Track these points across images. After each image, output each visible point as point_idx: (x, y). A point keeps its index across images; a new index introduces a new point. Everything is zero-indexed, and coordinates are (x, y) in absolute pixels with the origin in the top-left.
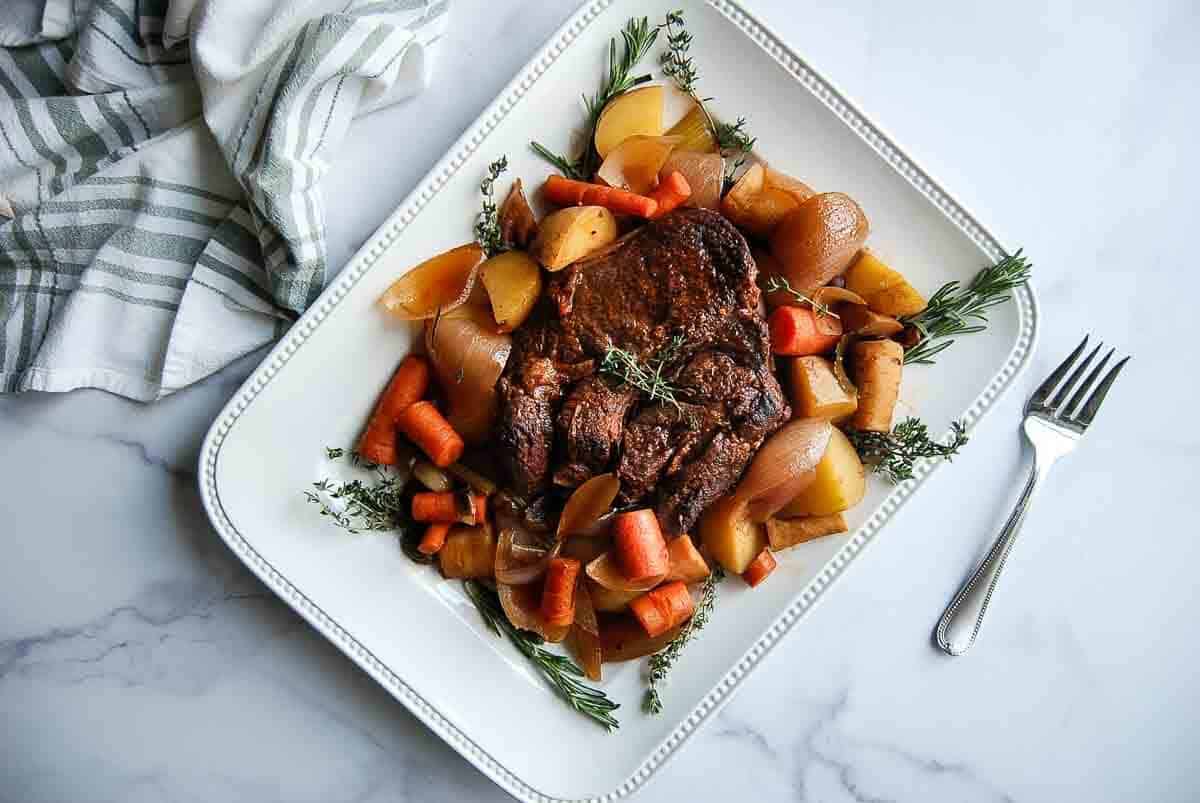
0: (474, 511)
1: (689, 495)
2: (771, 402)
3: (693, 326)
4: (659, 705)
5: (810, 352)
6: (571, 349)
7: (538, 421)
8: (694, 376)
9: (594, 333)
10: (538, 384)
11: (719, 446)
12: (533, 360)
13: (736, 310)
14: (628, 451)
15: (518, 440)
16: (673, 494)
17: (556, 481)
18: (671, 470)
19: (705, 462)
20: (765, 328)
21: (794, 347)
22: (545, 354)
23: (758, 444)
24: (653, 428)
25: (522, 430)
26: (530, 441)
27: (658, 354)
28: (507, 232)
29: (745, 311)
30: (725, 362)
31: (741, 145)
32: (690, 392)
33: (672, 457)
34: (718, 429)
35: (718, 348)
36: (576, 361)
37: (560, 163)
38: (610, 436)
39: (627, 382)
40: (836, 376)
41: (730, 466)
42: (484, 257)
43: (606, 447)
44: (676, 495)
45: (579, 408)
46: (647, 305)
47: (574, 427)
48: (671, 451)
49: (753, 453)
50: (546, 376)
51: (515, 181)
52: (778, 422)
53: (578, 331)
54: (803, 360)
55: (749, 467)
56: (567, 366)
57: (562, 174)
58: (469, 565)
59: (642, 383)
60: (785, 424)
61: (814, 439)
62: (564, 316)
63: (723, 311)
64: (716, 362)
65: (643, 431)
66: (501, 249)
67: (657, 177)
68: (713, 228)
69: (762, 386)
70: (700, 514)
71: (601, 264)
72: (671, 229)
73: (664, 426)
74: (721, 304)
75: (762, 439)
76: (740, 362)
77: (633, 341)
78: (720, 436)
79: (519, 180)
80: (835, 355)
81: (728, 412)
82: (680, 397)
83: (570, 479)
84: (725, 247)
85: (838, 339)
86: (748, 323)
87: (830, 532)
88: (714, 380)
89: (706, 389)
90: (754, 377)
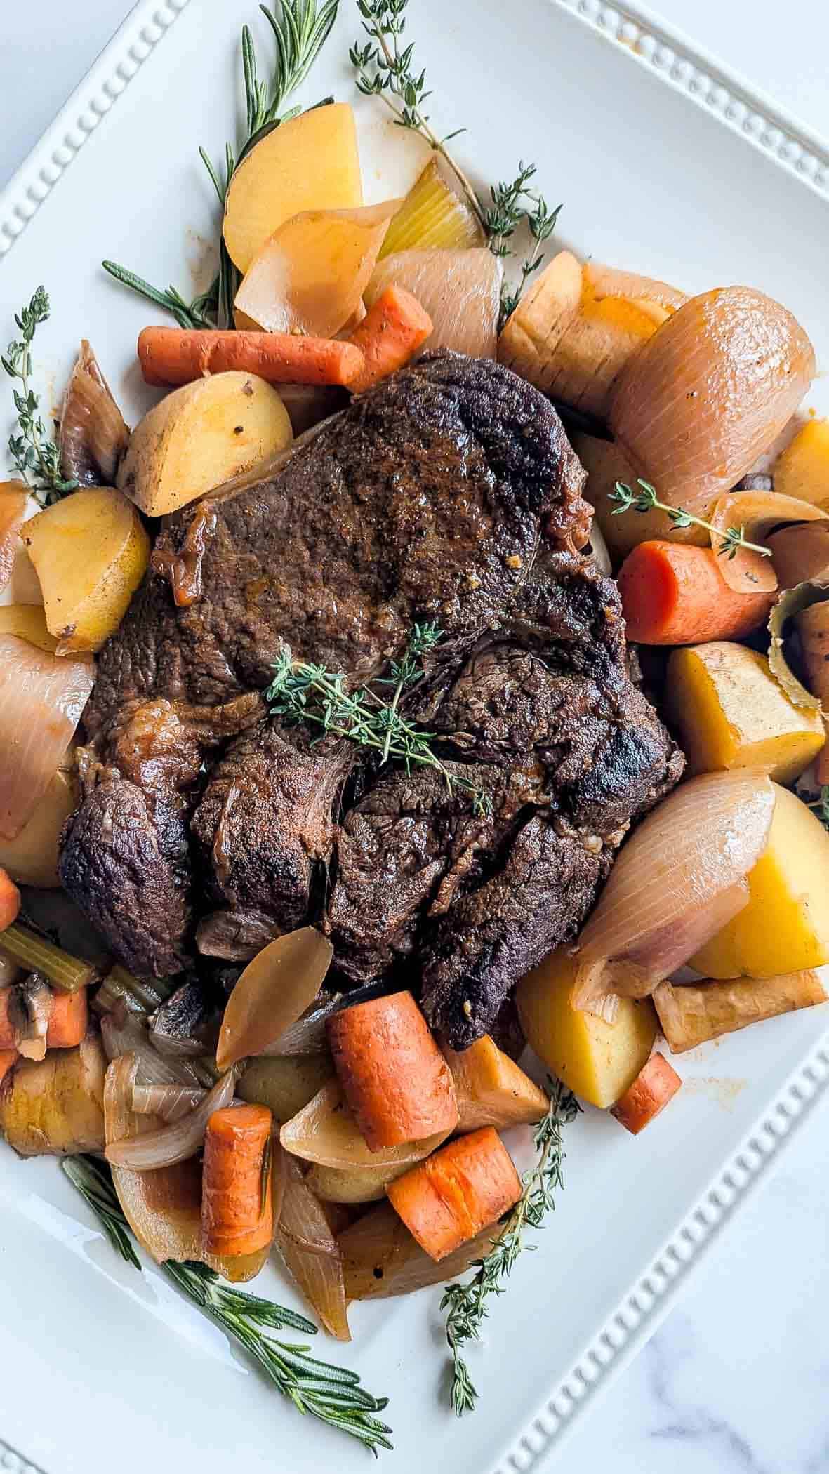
0: (42, 1027)
1: (483, 954)
2: (639, 745)
3: (456, 599)
4: (472, 1392)
5: (714, 630)
6: (209, 675)
7: (151, 832)
8: (467, 706)
9: (252, 635)
10: (148, 754)
11: (533, 847)
12: (135, 703)
13: (543, 555)
14: (346, 873)
15: (109, 877)
16: (446, 955)
17: (205, 949)
18: (442, 905)
19: (507, 882)
20: (610, 588)
21: (677, 626)
22: (156, 691)
23: (618, 836)
24: (394, 823)
25: (114, 854)
26: (135, 876)
27: (389, 667)
28: (73, 453)
29: (563, 557)
30: (532, 670)
31: (532, 223)
32: (463, 740)
33: (438, 881)
34: (528, 811)
35: (514, 642)
36: (220, 701)
37: (171, 305)
38: (305, 846)
39: (331, 730)
40: (774, 679)
41: (562, 885)
42: (32, 508)
43: (302, 871)
44: (455, 958)
45: (234, 794)
46: (355, 565)
47: (224, 835)
48: (436, 867)
49: (609, 855)
50: (164, 735)
51: (79, 346)
52: (657, 785)
53: (219, 638)
54: (700, 652)
55: (602, 885)
56: (206, 710)
57: (172, 323)
58: (60, 1129)
59: (361, 730)
60: (673, 787)
61: (739, 818)
62: (187, 609)
63: (515, 560)
64: (513, 672)
65: (377, 830)
66: (64, 486)
67: (362, 305)
68: (481, 388)
69: (618, 713)
70: (512, 992)
71: (255, 491)
72: (391, 402)
73: (416, 813)
74: (510, 546)
75: (627, 826)
76: (561, 666)
77: (334, 642)
78: (534, 826)
79: (85, 345)
80: (768, 636)
81: (547, 774)
82: (446, 751)
83: (235, 943)
84: (510, 424)
85: (770, 603)
86: (573, 582)
87: (792, 1006)
88: (511, 709)
89: (496, 730)
90: (595, 694)
